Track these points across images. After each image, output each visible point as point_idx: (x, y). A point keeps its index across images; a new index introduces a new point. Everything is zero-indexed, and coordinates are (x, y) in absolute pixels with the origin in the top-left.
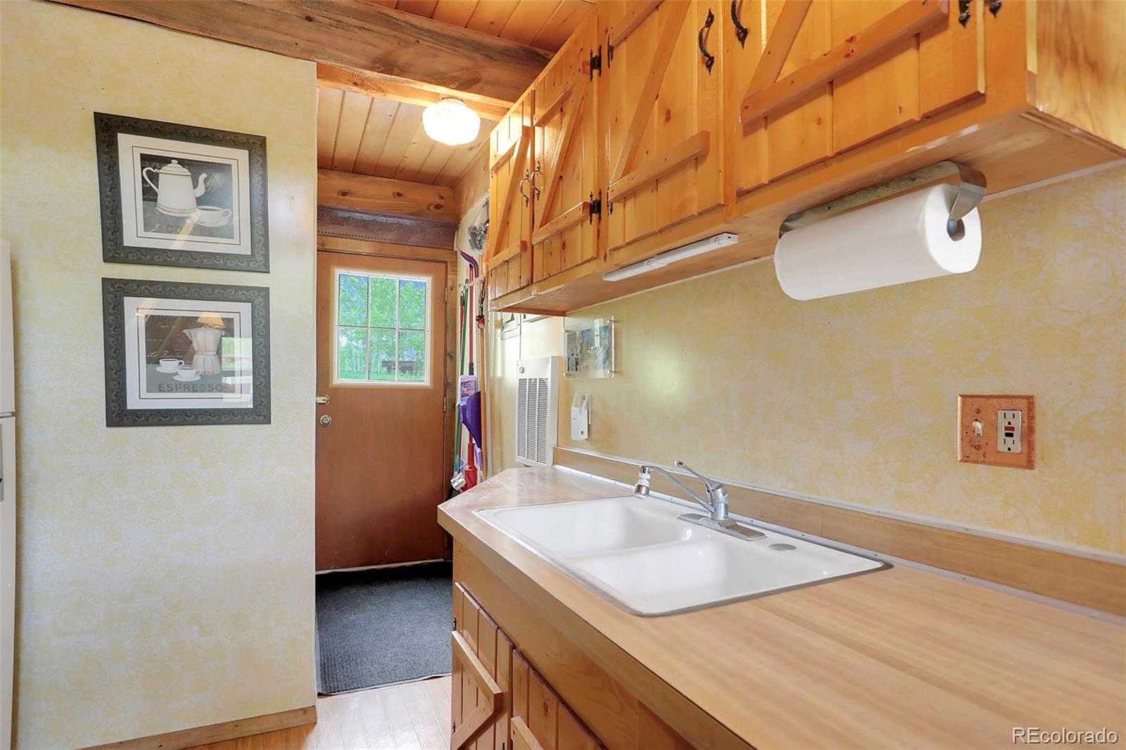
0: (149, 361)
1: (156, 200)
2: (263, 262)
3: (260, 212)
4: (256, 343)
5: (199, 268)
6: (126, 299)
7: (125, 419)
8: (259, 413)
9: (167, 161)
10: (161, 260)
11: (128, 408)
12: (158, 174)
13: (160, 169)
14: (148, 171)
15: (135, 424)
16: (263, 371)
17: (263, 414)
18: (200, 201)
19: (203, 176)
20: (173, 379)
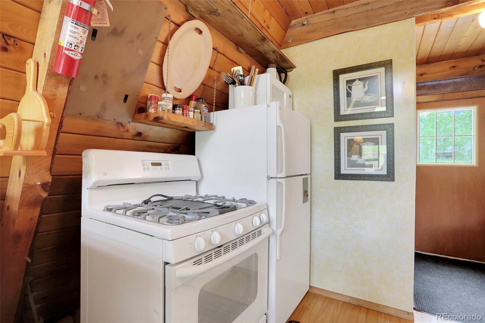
0: (348, 156)
1: (351, 96)
2: (391, 113)
3: (390, 92)
4: (388, 147)
5: (366, 119)
6: (341, 134)
7: (340, 177)
8: (390, 176)
9: (354, 80)
10: (352, 118)
11: (341, 173)
12: (351, 86)
13: (352, 84)
14: (349, 86)
15: (343, 179)
16: (391, 159)
17: (391, 177)
18: (366, 93)
19: (367, 82)
20: (356, 162)
